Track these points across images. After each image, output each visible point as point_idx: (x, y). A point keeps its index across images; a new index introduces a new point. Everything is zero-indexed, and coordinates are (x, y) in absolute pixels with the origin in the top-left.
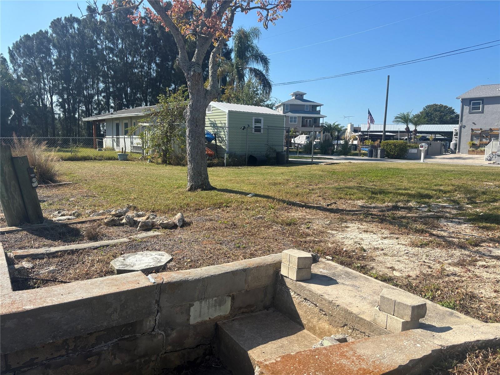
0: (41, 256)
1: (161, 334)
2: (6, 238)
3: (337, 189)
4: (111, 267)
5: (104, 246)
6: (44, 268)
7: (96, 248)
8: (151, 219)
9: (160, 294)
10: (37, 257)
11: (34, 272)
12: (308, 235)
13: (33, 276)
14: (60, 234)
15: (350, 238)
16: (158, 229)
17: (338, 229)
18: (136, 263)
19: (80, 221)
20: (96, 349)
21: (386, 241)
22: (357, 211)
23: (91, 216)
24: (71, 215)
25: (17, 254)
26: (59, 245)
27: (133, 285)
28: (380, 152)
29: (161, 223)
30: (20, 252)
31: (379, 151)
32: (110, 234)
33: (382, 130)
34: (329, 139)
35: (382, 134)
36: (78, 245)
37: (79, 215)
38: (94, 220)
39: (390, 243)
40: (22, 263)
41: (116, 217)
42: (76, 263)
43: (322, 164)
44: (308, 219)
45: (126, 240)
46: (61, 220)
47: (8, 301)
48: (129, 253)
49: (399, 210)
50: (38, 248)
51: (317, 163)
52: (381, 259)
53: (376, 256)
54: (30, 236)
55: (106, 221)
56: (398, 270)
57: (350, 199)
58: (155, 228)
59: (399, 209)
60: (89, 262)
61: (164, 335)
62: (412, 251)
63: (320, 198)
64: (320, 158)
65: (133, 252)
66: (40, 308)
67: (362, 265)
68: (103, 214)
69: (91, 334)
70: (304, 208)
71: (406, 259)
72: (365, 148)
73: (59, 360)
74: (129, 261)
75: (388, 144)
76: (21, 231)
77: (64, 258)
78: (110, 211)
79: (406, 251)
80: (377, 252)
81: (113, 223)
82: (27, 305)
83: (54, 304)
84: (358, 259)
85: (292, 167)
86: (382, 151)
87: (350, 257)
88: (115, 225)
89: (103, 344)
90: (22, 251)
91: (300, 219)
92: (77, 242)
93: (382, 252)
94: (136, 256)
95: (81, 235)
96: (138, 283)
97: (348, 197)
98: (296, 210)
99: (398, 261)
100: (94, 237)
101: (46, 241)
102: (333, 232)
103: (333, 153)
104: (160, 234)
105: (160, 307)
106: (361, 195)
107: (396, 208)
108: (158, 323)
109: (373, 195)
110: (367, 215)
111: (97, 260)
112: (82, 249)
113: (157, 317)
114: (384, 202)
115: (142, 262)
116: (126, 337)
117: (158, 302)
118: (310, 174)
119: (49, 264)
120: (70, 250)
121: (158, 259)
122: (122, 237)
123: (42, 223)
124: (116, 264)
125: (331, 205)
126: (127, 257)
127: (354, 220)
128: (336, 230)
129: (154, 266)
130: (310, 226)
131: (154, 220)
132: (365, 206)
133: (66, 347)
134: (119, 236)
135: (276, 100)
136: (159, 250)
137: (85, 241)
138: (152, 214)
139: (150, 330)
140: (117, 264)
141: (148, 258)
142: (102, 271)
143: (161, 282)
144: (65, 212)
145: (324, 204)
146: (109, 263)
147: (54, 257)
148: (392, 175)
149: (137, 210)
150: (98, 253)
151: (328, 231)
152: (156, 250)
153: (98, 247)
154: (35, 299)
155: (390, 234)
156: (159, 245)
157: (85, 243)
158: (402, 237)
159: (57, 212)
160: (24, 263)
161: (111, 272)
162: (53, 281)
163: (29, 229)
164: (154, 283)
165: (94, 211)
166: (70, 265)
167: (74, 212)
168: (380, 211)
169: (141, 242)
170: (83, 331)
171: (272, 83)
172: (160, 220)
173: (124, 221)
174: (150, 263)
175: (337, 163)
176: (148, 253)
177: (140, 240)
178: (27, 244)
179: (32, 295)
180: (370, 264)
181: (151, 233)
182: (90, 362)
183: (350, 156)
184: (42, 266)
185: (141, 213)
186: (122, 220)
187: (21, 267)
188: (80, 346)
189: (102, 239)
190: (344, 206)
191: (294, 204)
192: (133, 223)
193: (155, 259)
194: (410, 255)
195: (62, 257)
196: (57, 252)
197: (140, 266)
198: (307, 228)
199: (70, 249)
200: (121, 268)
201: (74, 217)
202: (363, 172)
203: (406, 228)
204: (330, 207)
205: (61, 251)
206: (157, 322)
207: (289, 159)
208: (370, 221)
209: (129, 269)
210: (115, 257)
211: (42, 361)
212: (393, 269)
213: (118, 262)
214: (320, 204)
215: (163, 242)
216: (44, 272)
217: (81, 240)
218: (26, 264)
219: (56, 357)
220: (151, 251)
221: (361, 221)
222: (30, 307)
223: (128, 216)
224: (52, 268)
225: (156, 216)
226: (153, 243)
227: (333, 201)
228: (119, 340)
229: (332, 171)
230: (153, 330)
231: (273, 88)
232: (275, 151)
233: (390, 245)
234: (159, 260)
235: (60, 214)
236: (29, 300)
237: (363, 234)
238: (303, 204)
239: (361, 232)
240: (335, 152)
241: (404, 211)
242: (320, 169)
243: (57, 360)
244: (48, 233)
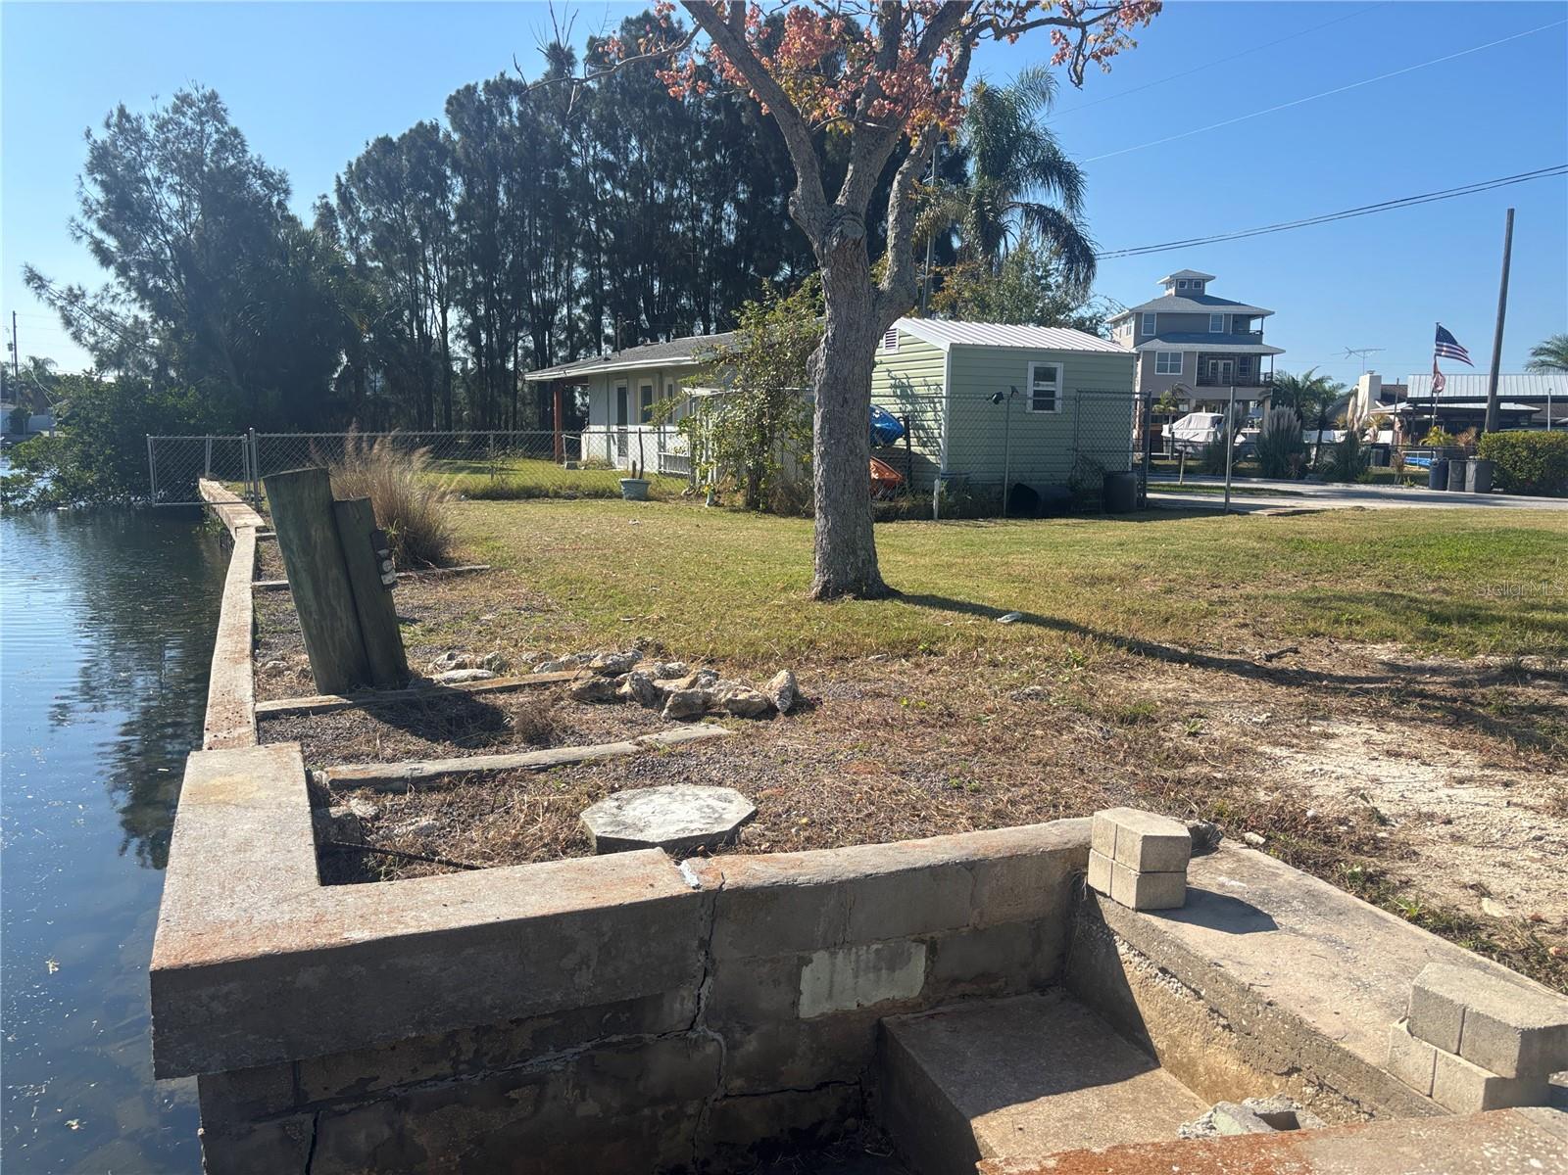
0: (398, 784)
1: (713, 1040)
2: (311, 728)
3: (1307, 601)
4: (583, 827)
5: (565, 764)
6: (404, 820)
7: (544, 769)
8: (702, 686)
9: (713, 921)
10: (387, 787)
11: (379, 828)
12: (1192, 758)
13: (377, 841)
14: (450, 720)
15: (1334, 775)
16: (721, 716)
17: (1295, 741)
18: (651, 818)
19: (505, 684)
20: (532, 1067)
21: (1465, 793)
22: (1369, 680)
23: (536, 670)
24: (480, 667)
25: (337, 777)
26: (445, 756)
27: (637, 889)
28: (1476, 470)
29: (730, 700)
30: (346, 771)
31: (1471, 469)
32: (584, 727)
33: (1485, 392)
34: (1289, 427)
35: (1484, 406)
36: (496, 757)
37: (502, 668)
38: (544, 684)
39: (1477, 800)
40: (348, 801)
41: (604, 676)
42: (488, 809)
43: (1259, 512)
44: (1197, 703)
45: (627, 746)
46: (454, 681)
47: (306, 913)
48: (636, 787)
49: (1526, 684)
50: (391, 760)
51: (1242, 511)
52: (1442, 853)
53: (1424, 843)
54: (373, 723)
55: (575, 686)
56: (1499, 894)
57: (1349, 638)
58: (711, 714)
59: (1529, 677)
60: (521, 811)
61: (723, 1043)
62: (1559, 831)
63: (1244, 631)
64: (1257, 489)
65: (645, 785)
66: (387, 939)
67: (1370, 870)
68: (568, 665)
69: (518, 1022)
70: (1187, 665)
71: (1533, 860)
72: (1421, 456)
73: (434, 1089)
74: (632, 813)
75: (1504, 445)
76: (351, 707)
77: (457, 795)
78: (588, 656)
79: (1536, 833)
80: (1427, 830)
81: (595, 695)
82: (354, 929)
83: (422, 930)
84: (1357, 849)
85: (1154, 523)
86: (1484, 468)
87: (1328, 840)
88: (601, 701)
89: (552, 1053)
90: (352, 767)
91: (1168, 701)
92: (495, 748)
93: (1444, 830)
94: (654, 797)
95: (506, 727)
96: (651, 885)
97: (1343, 630)
98: (1159, 672)
99: (1503, 865)
100: (540, 737)
101: (414, 739)
102: (1278, 752)
103: (1302, 476)
104: (723, 731)
105: (714, 962)
106: (1389, 626)
107: (1515, 674)
108: (706, 1006)
109: (1434, 627)
110: (1402, 697)
111: (546, 804)
112: (506, 770)
113: (704, 991)
114: (1473, 653)
115: (668, 817)
116: (615, 1039)
117: (705, 945)
118: (1215, 549)
119: (418, 809)
120: (475, 771)
121: (714, 811)
122: (619, 738)
123: (405, 686)
124: (597, 820)
125: (1279, 656)
126: (629, 802)
127: (1354, 711)
128: (1290, 746)
129: (704, 832)
130: (1202, 728)
131: (711, 690)
132: (1400, 662)
133: (453, 1054)
134: (609, 733)
135: (1107, 303)
136: (720, 784)
137: (515, 747)
138: (705, 672)
139: (682, 1026)
140: (600, 821)
141: (688, 807)
142: (556, 839)
143: (716, 885)
144: (466, 657)
145: (1256, 653)
146: (577, 816)
147: (431, 789)
148: (1510, 556)
149: (666, 658)
150: (550, 783)
151: (1260, 749)
152: (711, 782)
153: (551, 766)
154: (376, 913)
155: (1482, 768)
156: (720, 768)
157: (514, 752)
158: (1523, 780)
159: (446, 656)
160: (353, 802)
161: (579, 845)
162: (427, 859)
163: (369, 703)
164: (697, 887)
165: (544, 657)
166: (473, 816)
167: (489, 657)
168: (1454, 684)
169: (670, 755)
170: (496, 1011)
171: (1096, 249)
172: (728, 691)
173: (626, 688)
174: (691, 822)
175: (1313, 512)
176: (688, 789)
177: (668, 749)
178: (364, 748)
179: (368, 901)
180: (1401, 868)
181: (700, 730)
182: (516, 1101)
183: (1366, 482)
184: (399, 814)
185: (674, 665)
186: (620, 685)
187: (346, 815)
188: (491, 1054)
189: (561, 742)
190: (1325, 662)
191: (1152, 651)
192: (651, 697)
193: (706, 810)
194: (1548, 847)
195: (451, 790)
196: (440, 775)
197: (661, 831)
198: (1190, 734)
199: (475, 768)
200: (610, 832)
201: (491, 673)
202: (1405, 543)
203: (1546, 749)
204: (1275, 664)
205: (450, 774)
206: (702, 1004)
207: (1149, 495)
208: (1414, 719)
209: (631, 838)
210: (594, 797)
211: (389, 1088)
212: (1481, 891)
213: (601, 814)
214: (1243, 652)
215: (731, 759)
216: (404, 831)
217: (504, 743)
218: (358, 806)
219: (426, 1081)
220: (696, 783)
221: (1379, 716)
222: (360, 935)
223: (637, 674)
224: (424, 822)
225: (717, 676)
226: (704, 759)
227: (1289, 644)
228: (596, 1047)
229: (1292, 540)
230: (691, 1028)
231: (1098, 263)
232: (1101, 468)
233: (1480, 808)
234: (716, 815)
235: (454, 663)
236: (359, 913)
237: (1383, 764)
238: (1184, 651)
239: (1376, 754)
240: (1312, 471)
241: (1546, 687)
242: (1251, 532)
243: (428, 1089)
244: (419, 716)
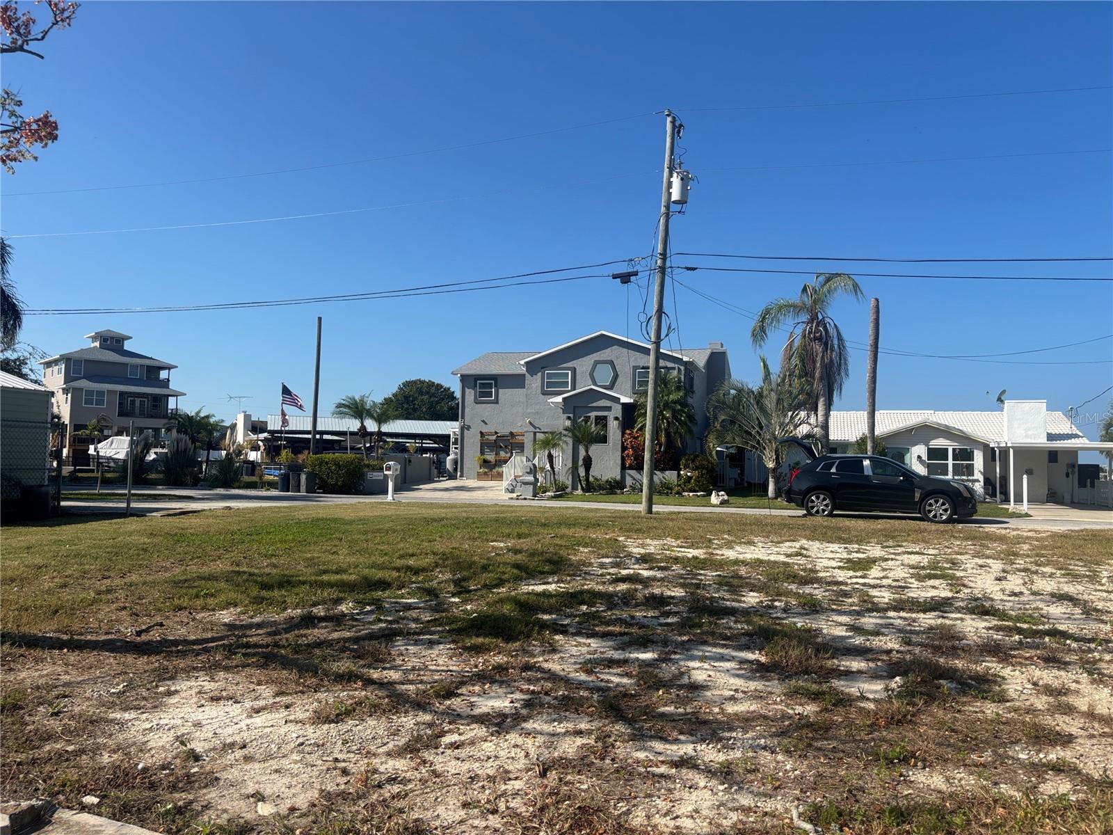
3: (177, 583)
12: (49, 737)
15: (166, 728)
17: (143, 703)
21: (258, 720)
22: (213, 640)
28: (306, 479)
31: (303, 477)
39: (266, 725)
43: (153, 514)
44: (66, 684)
49: (314, 627)
51: (141, 513)
52: (236, 773)
53: (224, 769)
56: (270, 796)
57: (204, 608)
59: (316, 622)
62: (315, 735)
63: (124, 612)
64: (159, 495)
67: (180, 803)
70: (65, 650)
71: (296, 762)
72: (275, 469)
75: (322, 462)
79: (301, 740)
80: (229, 757)
84: (174, 788)
85: (64, 527)
86: (311, 477)
87: (153, 786)
91: (38, 688)
93: (239, 754)
97: (200, 602)
98: (37, 660)
99: (276, 771)
102: (127, 716)
103: (195, 484)
106: (232, 595)
107: (309, 621)
109: (264, 593)
110: (230, 651)
114: (285, 609)
118: (112, 546)
125: (147, 631)
127: (194, 668)
128: (137, 708)
130: (65, 706)
132: (238, 623)
145: (128, 631)
148: (317, 537)
151: (112, 716)
155: (274, 697)
158: (297, 700)
168: (269, 634)
175: (195, 512)
180: (204, 795)
183: (239, 488)
190: (183, 631)
191: (33, 642)
194: (308, 749)
198: (53, 714)
202: (254, 531)
203: (315, 674)
204: (144, 637)
207: (63, 503)
208: (237, 666)
212: (259, 797)
214: (119, 631)
221: (211, 669)
227: (158, 619)
229: (176, 534)
233: (268, 730)
237: (207, 708)
238: (65, 637)
239: (203, 702)
240: (202, 480)
241: (326, 627)
242: (145, 530)
